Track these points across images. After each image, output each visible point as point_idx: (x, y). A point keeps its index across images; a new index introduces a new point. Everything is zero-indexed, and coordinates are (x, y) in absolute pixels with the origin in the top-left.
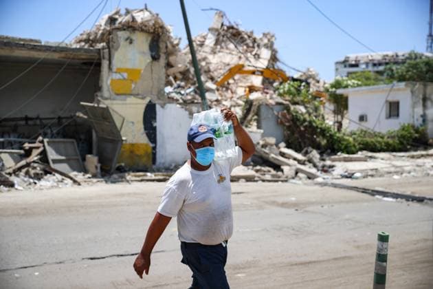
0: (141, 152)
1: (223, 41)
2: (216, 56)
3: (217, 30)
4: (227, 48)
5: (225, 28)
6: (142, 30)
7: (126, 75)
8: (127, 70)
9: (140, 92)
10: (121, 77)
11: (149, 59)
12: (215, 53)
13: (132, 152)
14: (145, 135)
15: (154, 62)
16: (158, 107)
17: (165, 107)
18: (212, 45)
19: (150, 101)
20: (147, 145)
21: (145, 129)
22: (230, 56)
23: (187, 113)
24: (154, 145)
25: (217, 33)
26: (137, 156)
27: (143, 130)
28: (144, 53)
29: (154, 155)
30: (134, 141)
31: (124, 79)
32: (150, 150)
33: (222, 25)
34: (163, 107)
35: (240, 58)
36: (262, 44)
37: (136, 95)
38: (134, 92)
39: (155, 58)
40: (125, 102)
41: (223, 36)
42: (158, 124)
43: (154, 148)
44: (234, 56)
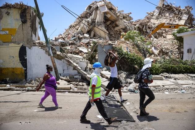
0: (18, 72)
1: (163, 13)
2: (158, 20)
3: (160, 7)
4: (165, 16)
5: (165, 6)
6: (15, 8)
7: (7, 32)
8: (8, 29)
9: (16, 41)
10: (6, 33)
11: (21, 23)
12: (158, 19)
13: (13, 72)
14: (20, 63)
15: (24, 24)
16: (27, 48)
17: (32, 48)
18: (157, 15)
19: (23, 45)
20: (21, 69)
21: (20, 60)
22: (165, 20)
23: (44, 51)
24: (26, 69)
25: (160, 9)
26: (16, 74)
27: (19, 61)
28: (17, 20)
29: (26, 74)
30: (14, 67)
31: (7, 34)
32: (23, 71)
33: (163, 5)
34: (30, 48)
35: (171, 20)
36: (184, 12)
37: (15, 42)
38: (13, 41)
39: (24, 22)
40: (8, 46)
41: (163, 10)
42: (28, 57)
43: (26, 70)
44: (168, 19)
